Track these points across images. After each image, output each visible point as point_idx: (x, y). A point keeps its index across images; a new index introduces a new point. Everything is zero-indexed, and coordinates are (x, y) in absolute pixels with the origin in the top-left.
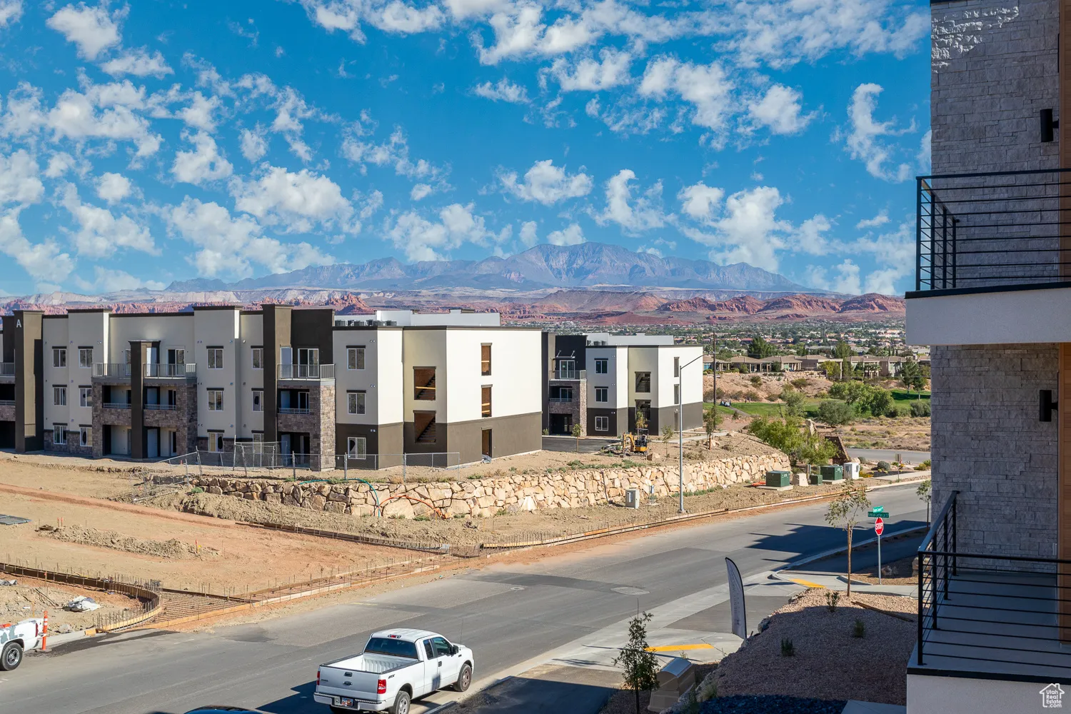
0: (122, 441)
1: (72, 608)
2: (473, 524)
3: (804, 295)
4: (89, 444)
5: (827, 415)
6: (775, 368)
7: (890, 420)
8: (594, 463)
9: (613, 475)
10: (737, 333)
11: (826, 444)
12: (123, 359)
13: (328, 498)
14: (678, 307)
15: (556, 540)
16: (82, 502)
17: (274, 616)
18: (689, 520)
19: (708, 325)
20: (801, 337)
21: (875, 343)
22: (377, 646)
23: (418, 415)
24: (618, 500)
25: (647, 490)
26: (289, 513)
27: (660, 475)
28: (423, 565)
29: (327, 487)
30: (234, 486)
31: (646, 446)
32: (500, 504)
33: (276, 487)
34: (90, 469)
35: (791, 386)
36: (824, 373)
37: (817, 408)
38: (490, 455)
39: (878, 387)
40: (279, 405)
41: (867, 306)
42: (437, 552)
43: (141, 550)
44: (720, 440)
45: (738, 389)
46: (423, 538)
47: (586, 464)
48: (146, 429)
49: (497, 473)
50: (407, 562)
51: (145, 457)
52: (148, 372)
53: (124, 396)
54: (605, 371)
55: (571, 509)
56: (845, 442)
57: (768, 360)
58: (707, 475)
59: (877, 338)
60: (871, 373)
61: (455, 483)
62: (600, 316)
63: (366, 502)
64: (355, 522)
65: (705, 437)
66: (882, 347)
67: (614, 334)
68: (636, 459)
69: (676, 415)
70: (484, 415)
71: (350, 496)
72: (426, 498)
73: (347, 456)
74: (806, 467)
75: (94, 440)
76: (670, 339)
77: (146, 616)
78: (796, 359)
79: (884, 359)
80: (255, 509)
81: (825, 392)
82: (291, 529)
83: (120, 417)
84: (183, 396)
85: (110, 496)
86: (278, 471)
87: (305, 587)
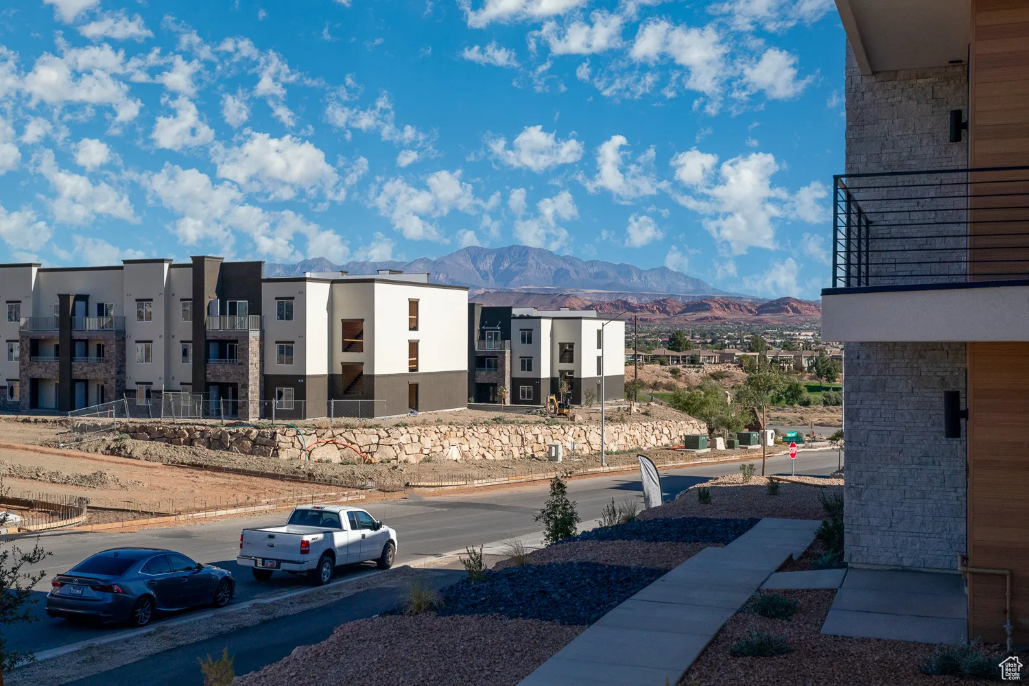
0: (50, 394)
2: (399, 468)
3: (722, 298)
4: (16, 398)
6: (694, 361)
7: (803, 408)
9: (536, 430)
12: (51, 314)
13: (255, 442)
14: (600, 308)
18: (610, 472)
20: (719, 338)
23: (344, 366)
24: (541, 455)
25: (570, 447)
26: (217, 456)
27: (582, 434)
28: (350, 496)
29: (255, 431)
30: (161, 432)
31: (568, 409)
32: (426, 451)
33: (202, 433)
34: (17, 421)
38: (417, 409)
39: (793, 378)
40: (207, 356)
41: (783, 310)
42: (363, 488)
43: (68, 481)
45: (658, 379)
46: (350, 478)
47: (510, 420)
48: (74, 382)
49: (425, 422)
51: (72, 410)
53: (52, 350)
54: (530, 342)
55: (495, 460)
57: (687, 353)
58: (628, 436)
60: (786, 366)
61: (382, 430)
63: (293, 446)
64: (282, 464)
68: (558, 419)
69: (599, 386)
70: (411, 369)
71: (277, 440)
72: (353, 443)
73: (275, 405)
75: (21, 394)
76: (593, 313)
78: (714, 352)
79: (798, 354)
80: (182, 453)
83: (49, 370)
84: (111, 349)
85: (35, 442)
86: (206, 420)
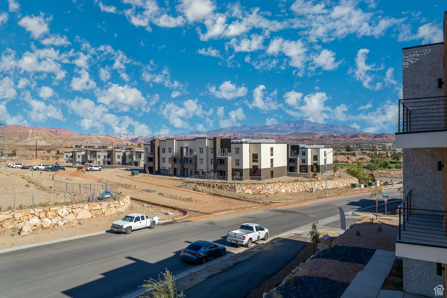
0: (178, 172)
1: (167, 214)
2: (268, 196)
3: (362, 134)
4: (170, 173)
5: (370, 168)
6: (354, 154)
7: (389, 169)
8: (302, 180)
9: (307, 183)
10: (343, 144)
11: (369, 176)
12: (179, 151)
13: (230, 188)
14: (325, 137)
15: (291, 201)
16: (169, 187)
17: (216, 218)
18: (329, 196)
19: (334, 142)
20: (361, 146)
21: (384, 147)
22: (243, 227)
23: (253, 166)
24: (308, 190)
25: (317, 188)
26: (220, 192)
27: (320, 184)
28: (255, 206)
29: (230, 185)
30: (206, 184)
31: (316, 176)
32: (276, 190)
33: (216, 185)
34: (171, 179)
35: (358, 160)
36: (369, 156)
37: (366, 166)
38: (273, 177)
39: (385, 160)
40: (217, 163)
41: (382, 137)
42: (258, 203)
43: (183, 200)
44: (338, 174)
45: (343, 160)
46: (255, 199)
47: (299, 180)
48: (184, 169)
49: (275, 182)
50: (250, 205)
51: (184, 176)
52: (185, 155)
53: (179, 161)
54: (305, 155)
55: (295, 192)
56: (375, 176)
57: (352, 152)
58: (334, 184)
59: (385, 146)
60: (383, 156)
61: (263, 185)
62: (303, 140)
63: (240, 189)
64: (237, 195)
65: (333, 174)
66: (386, 148)
67: (307, 145)
68: (313, 179)
69: (325, 167)
70: (271, 167)
71: (235, 188)
72: (255, 189)
73: (235, 177)
74: (363, 182)
75: (172, 172)
76: (323, 146)
77: (184, 217)
78: (361, 152)
79: (387, 152)
80: (211, 190)
81: (369, 161)
82: (220, 196)
83: (178, 166)
84: (193, 161)
85: (175, 186)
86: (217, 180)
87: (224, 211)
